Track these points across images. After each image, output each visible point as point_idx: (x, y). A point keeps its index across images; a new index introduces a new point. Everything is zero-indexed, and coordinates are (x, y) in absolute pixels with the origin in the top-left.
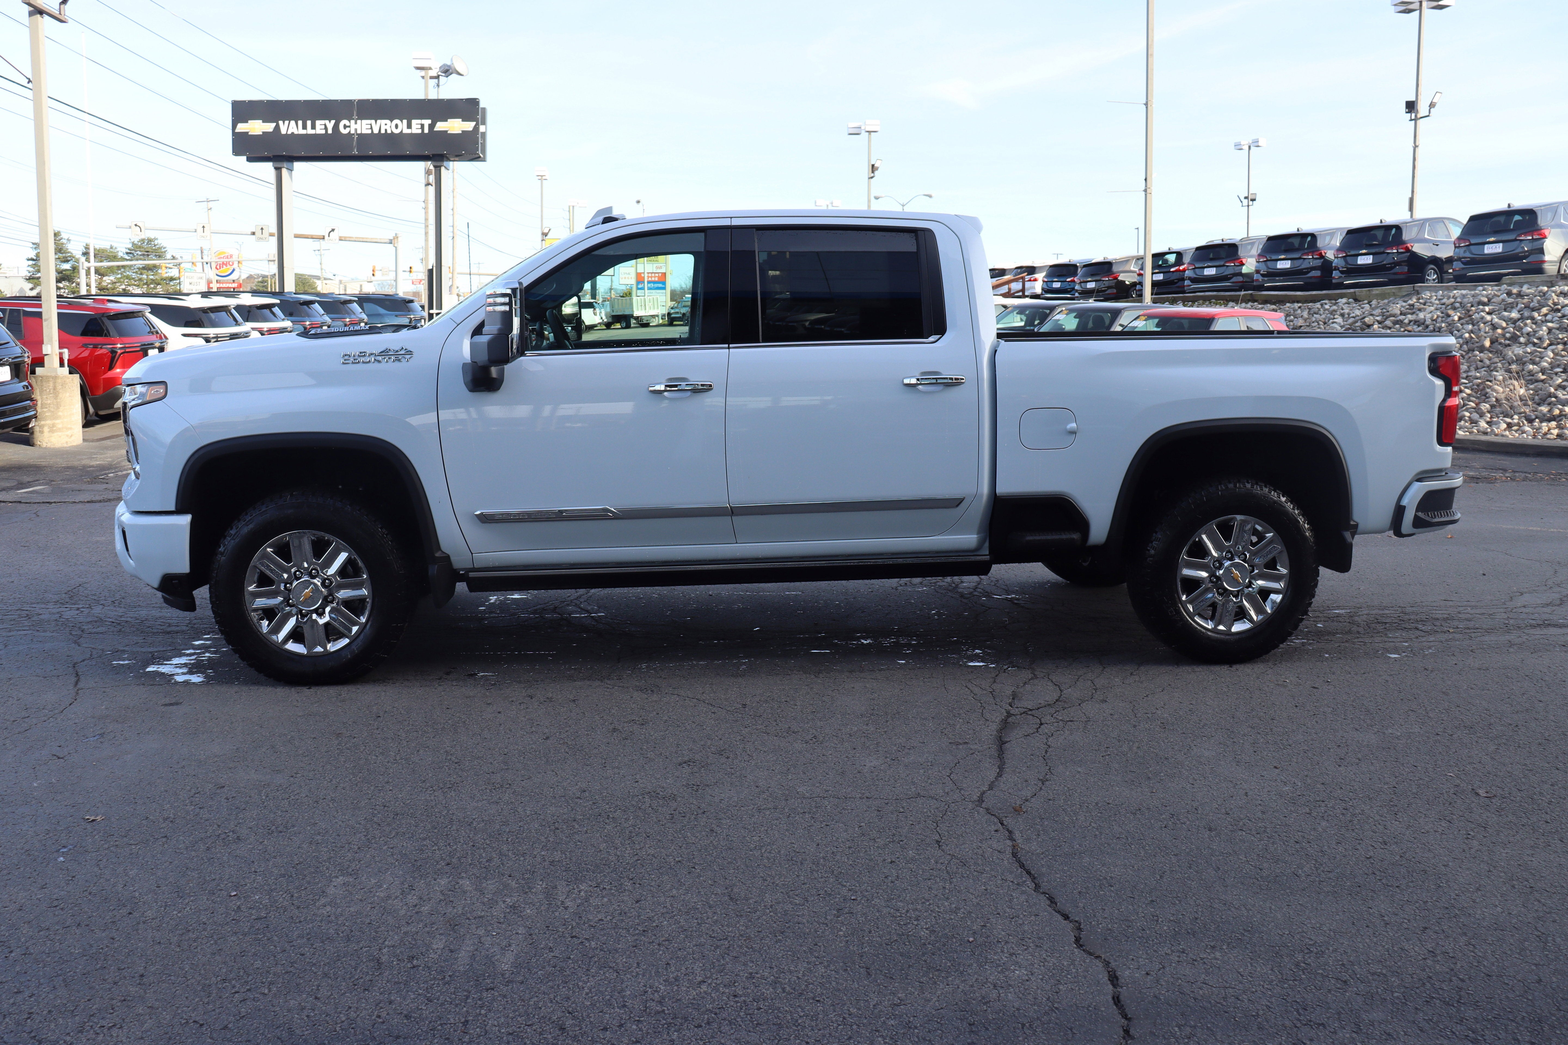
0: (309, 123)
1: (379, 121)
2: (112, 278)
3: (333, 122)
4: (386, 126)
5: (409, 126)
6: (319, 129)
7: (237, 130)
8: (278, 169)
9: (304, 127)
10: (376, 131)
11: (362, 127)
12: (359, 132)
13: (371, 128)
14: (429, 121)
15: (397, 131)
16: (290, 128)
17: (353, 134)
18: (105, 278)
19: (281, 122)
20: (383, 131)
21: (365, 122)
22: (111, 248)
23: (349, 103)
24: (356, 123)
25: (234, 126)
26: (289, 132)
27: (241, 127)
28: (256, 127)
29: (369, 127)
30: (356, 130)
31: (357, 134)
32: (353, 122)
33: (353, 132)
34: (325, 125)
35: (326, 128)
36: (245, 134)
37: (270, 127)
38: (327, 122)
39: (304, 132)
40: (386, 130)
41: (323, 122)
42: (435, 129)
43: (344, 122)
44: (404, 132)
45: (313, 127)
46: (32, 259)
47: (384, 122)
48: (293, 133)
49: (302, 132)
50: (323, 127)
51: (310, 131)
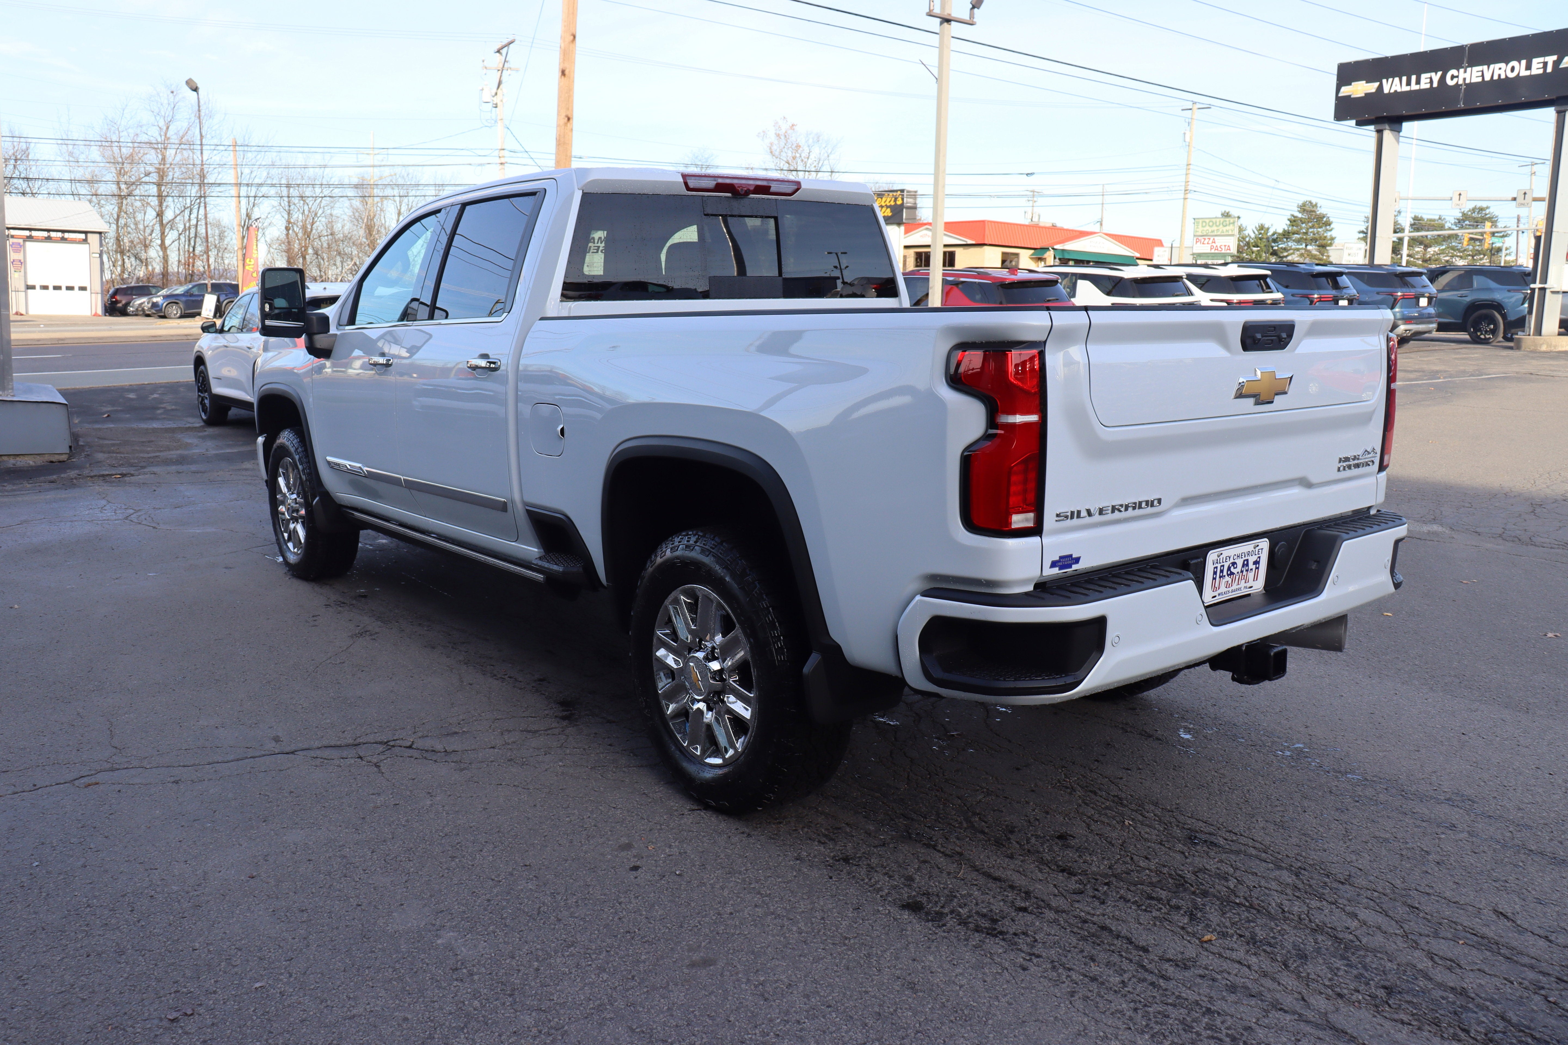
0: (1414, 78)
1: (1492, 66)
2: (1437, 249)
3: (1440, 73)
4: (1500, 70)
5: (1529, 67)
6: (1424, 85)
7: (1340, 95)
8: (1380, 132)
9: (1409, 83)
10: (1487, 78)
11: (1472, 75)
12: (1468, 81)
13: (1483, 76)
14: (1555, 58)
15: (1511, 75)
16: (1393, 85)
17: (1461, 85)
18: (1429, 250)
19: (1384, 81)
20: (1496, 77)
21: (1475, 69)
22: (1440, 219)
23: (1461, 49)
24: (1465, 72)
25: (1338, 90)
26: (1392, 91)
27: (1345, 91)
28: (1359, 89)
29: (1480, 74)
30: (1465, 79)
31: (1466, 84)
32: (1462, 70)
33: (1461, 82)
34: (1431, 78)
35: (1431, 82)
36: (1348, 97)
37: (1372, 87)
38: (1433, 74)
39: (1407, 89)
40: (1499, 75)
41: (1428, 75)
42: (1561, 66)
43: (1454, 72)
44: (1521, 75)
45: (1418, 82)
46: (1363, 232)
47: (1498, 66)
48: (1396, 91)
49: (1406, 88)
50: (1428, 80)
51: (1414, 87)
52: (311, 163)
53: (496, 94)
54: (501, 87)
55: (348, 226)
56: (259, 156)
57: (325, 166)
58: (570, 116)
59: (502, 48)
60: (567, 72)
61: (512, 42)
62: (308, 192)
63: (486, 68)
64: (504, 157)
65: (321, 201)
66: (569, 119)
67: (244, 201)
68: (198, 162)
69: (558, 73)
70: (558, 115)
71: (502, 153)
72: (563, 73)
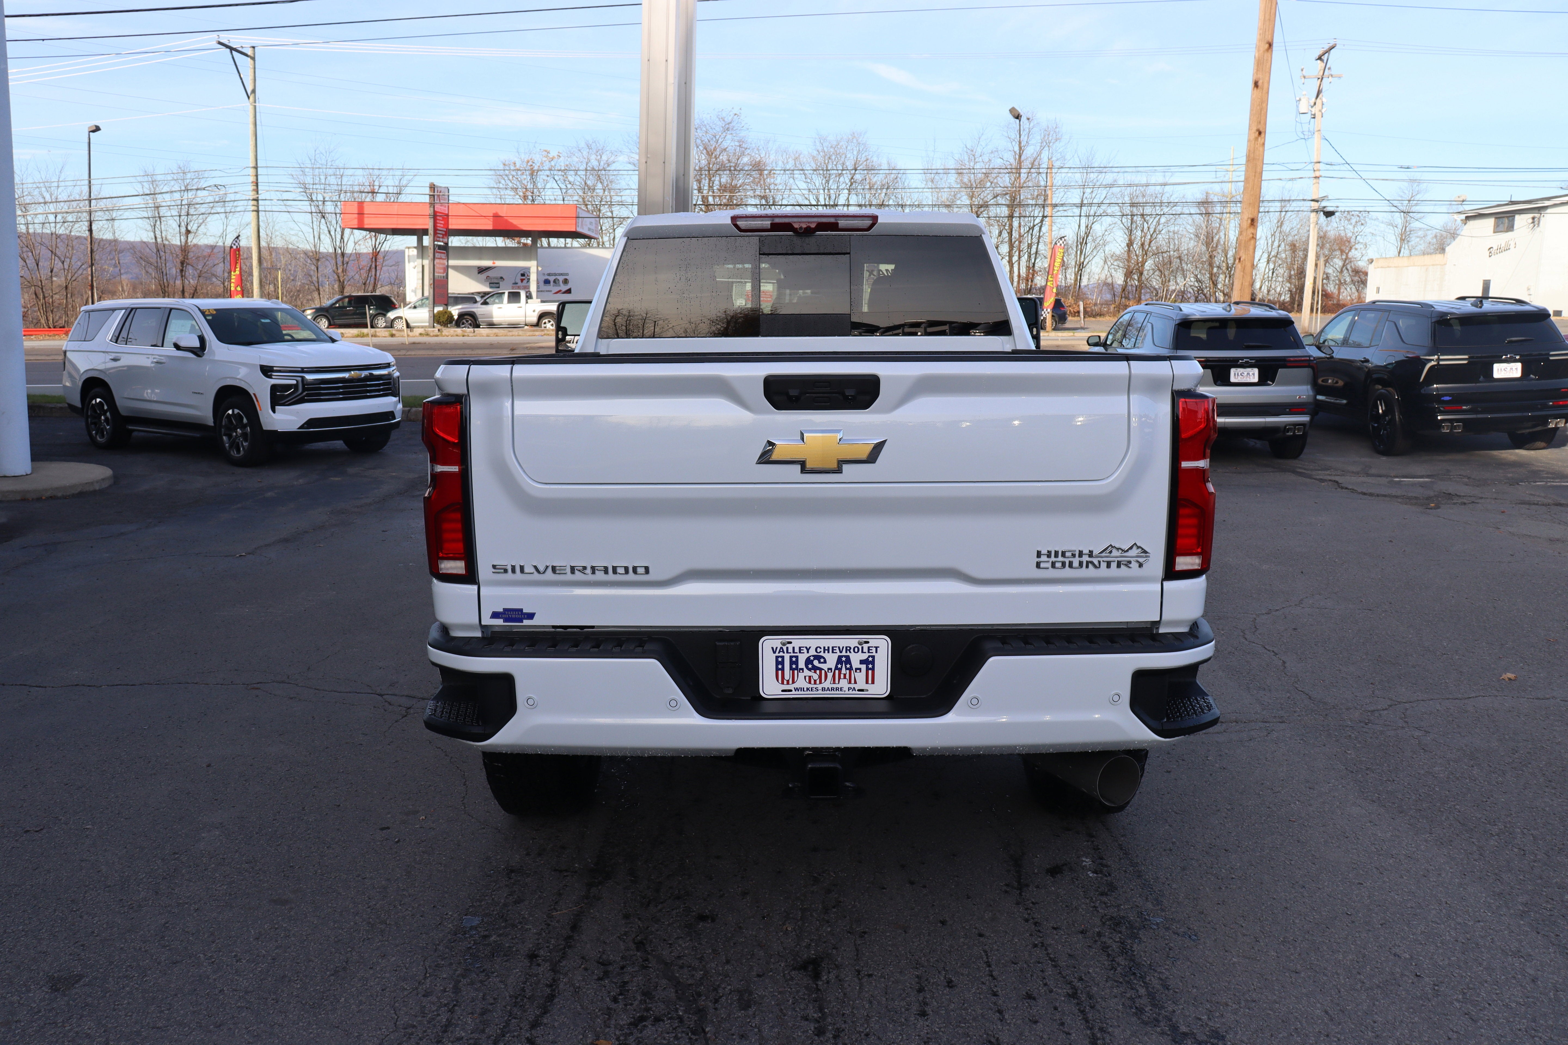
52: (1153, 181)
53: (1315, 104)
54: (1320, 96)
55: (1192, 244)
56: (1100, 176)
57: (1165, 185)
58: (1261, 130)
59: (1324, 54)
60: (1260, 83)
61: (1333, 47)
62: (1148, 210)
63: (1304, 77)
64: (1319, 170)
65: (1159, 219)
66: (1260, 133)
67: (1083, 220)
68: (1043, 183)
69: (1251, 85)
70: (1249, 129)
71: (1317, 166)
72: (1256, 84)
